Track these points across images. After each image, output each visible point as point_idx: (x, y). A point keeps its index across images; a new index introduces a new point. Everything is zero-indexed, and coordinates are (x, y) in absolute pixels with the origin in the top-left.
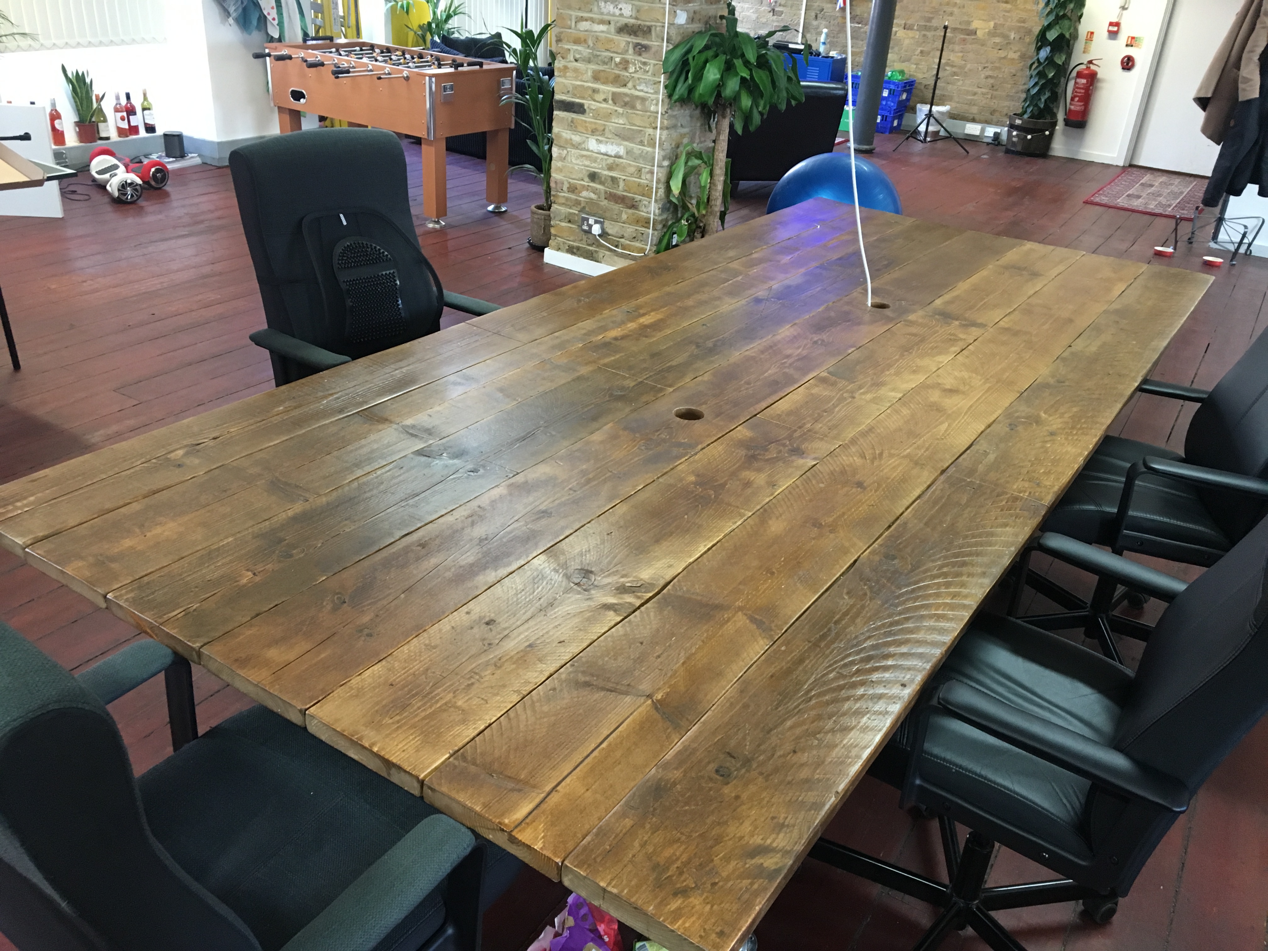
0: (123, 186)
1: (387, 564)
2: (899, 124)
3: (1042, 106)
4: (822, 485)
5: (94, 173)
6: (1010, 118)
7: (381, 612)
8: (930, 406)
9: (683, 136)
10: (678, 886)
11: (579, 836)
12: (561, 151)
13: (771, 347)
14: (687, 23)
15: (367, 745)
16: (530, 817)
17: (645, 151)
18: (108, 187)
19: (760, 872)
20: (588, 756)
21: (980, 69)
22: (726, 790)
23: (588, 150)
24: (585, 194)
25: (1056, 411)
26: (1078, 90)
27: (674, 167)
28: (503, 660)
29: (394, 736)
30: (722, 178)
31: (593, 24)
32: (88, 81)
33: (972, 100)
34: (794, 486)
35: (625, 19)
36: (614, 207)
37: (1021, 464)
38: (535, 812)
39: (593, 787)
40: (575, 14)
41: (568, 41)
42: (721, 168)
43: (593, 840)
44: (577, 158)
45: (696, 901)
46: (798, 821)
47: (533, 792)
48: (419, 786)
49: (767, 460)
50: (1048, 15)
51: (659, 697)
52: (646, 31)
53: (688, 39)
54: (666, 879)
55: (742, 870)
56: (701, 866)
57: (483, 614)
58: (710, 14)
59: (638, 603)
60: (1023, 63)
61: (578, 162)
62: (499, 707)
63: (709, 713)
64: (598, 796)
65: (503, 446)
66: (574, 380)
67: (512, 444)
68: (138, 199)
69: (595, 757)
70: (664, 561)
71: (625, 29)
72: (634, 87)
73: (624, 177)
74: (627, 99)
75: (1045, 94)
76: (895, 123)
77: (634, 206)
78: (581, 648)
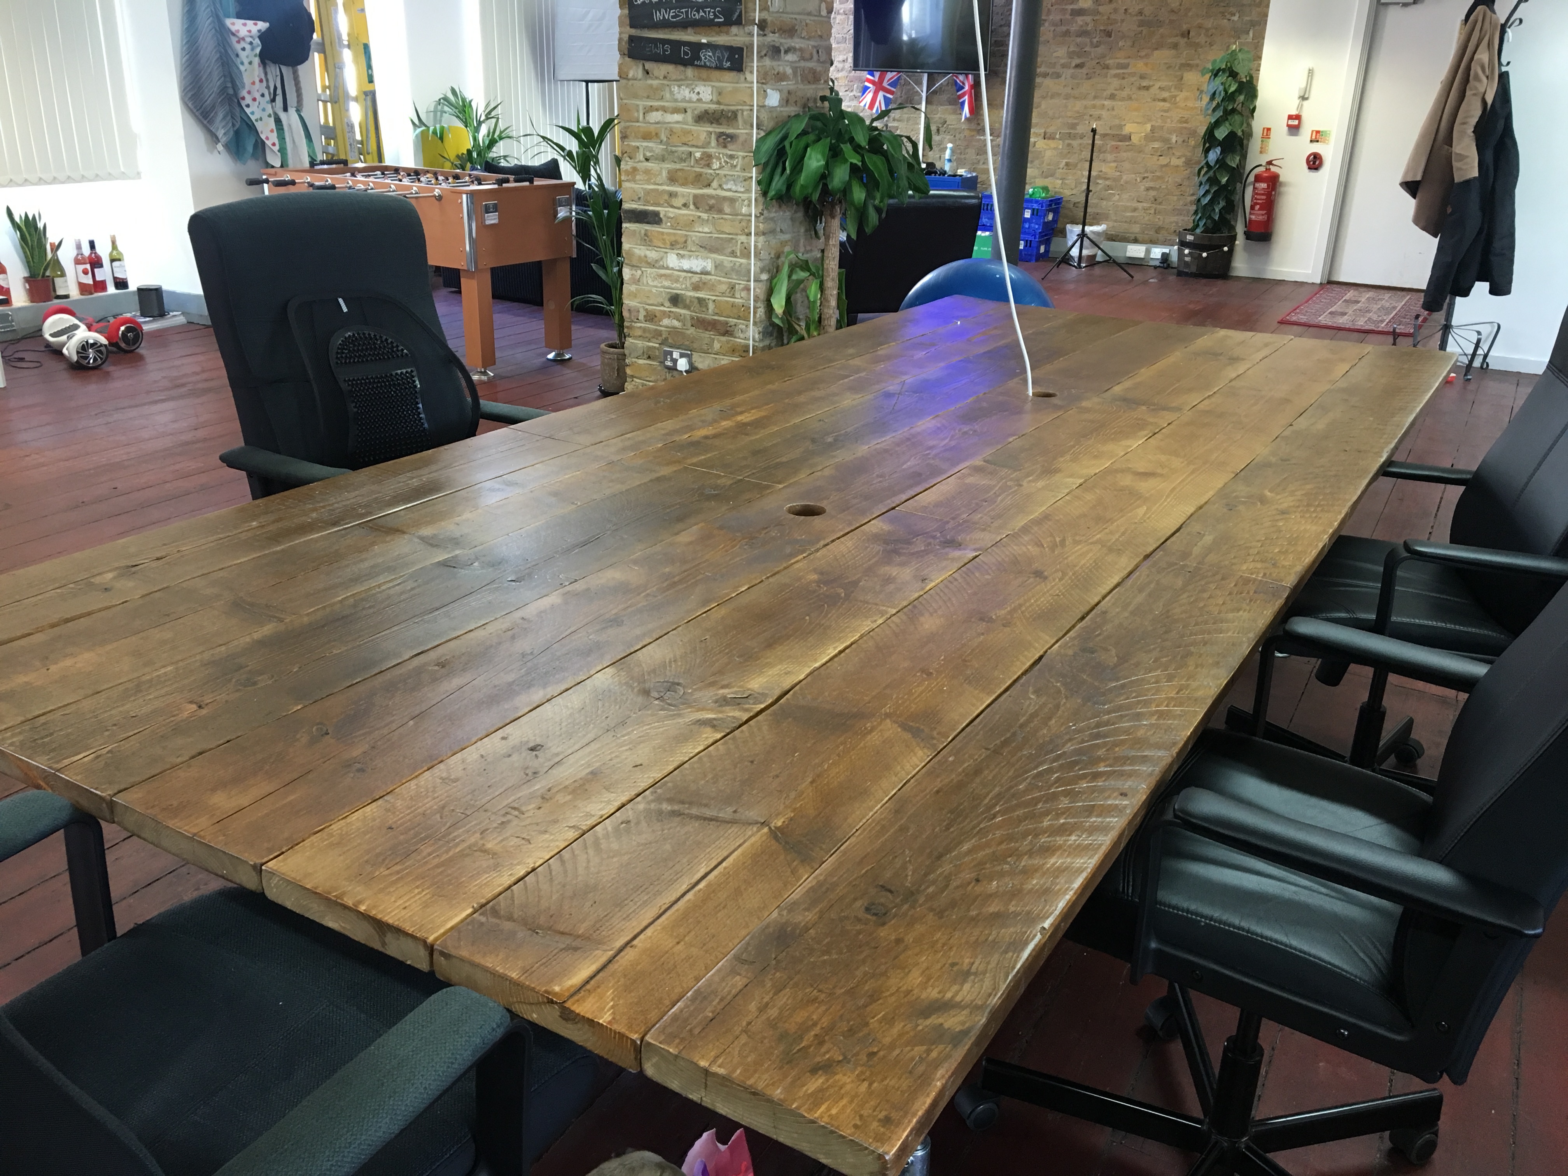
0: (83, 347)
1: (391, 688)
2: (1047, 251)
3: (1217, 218)
4: (987, 577)
5: (47, 336)
6: (1180, 234)
7: (379, 743)
8: (1121, 490)
9: (783, 243)
10: (818, 1059)
11: (667, 1002)
12: (634, 272)
13: (908, 439)
14: (781, 105)
15: (350, 903)
16: (592, 982)
17: (738, 264)
18: (65, 351)
19: (939, 1035)
20: (678, 899)
21: (1139, 180)
22: (883, 932)
23: (667, 268)
24: (666, 322)
25: (1284, 489)
26: (1258, 197)
27: (775, 281)
28: (553, 791)
29: (392, 890)
30: (835, 292)
31: (665, 115)
32: (40, 225)
33: (1132, 217)
34: (951, 580)
35: (705, 105)
36: (702, 335)
37: (1248, 545)
38: (601, 974)
39: (687, 939)
40: (642, 103)
41: (636, 137)
42: (833, 280)
43: (686, 1006)
44: (654, 279)
45: (846, 1079)
46: (990, 967)
47: (597, 949)
48: (427, 953)
49: (913, 554)
50: (1214, 110)
51: (779, 824)
52: (731, 117)
53: (782, 124)
54: (799, 1050)
55: (912, 1034)
56: (851, 1032)
57: (526, 739)
58: (808, 95)
59: (745, 716)
60: (1189, 170)
61: (655, 283)
62: (548, 847)
63: (853, 839)
64: (694, 951)
65: (556, 553)
66: (651, 481)
67: (568, 550)
68: (103, 363)
69: (689, 901)
70: (779, 667)
71: (705, 117)
72: (720, 186)
73: (714, 298)
74: (712, 202)
75: (1219, 203)
76: (1042, 249)
77: (727, 331)
78: (665, 772)
